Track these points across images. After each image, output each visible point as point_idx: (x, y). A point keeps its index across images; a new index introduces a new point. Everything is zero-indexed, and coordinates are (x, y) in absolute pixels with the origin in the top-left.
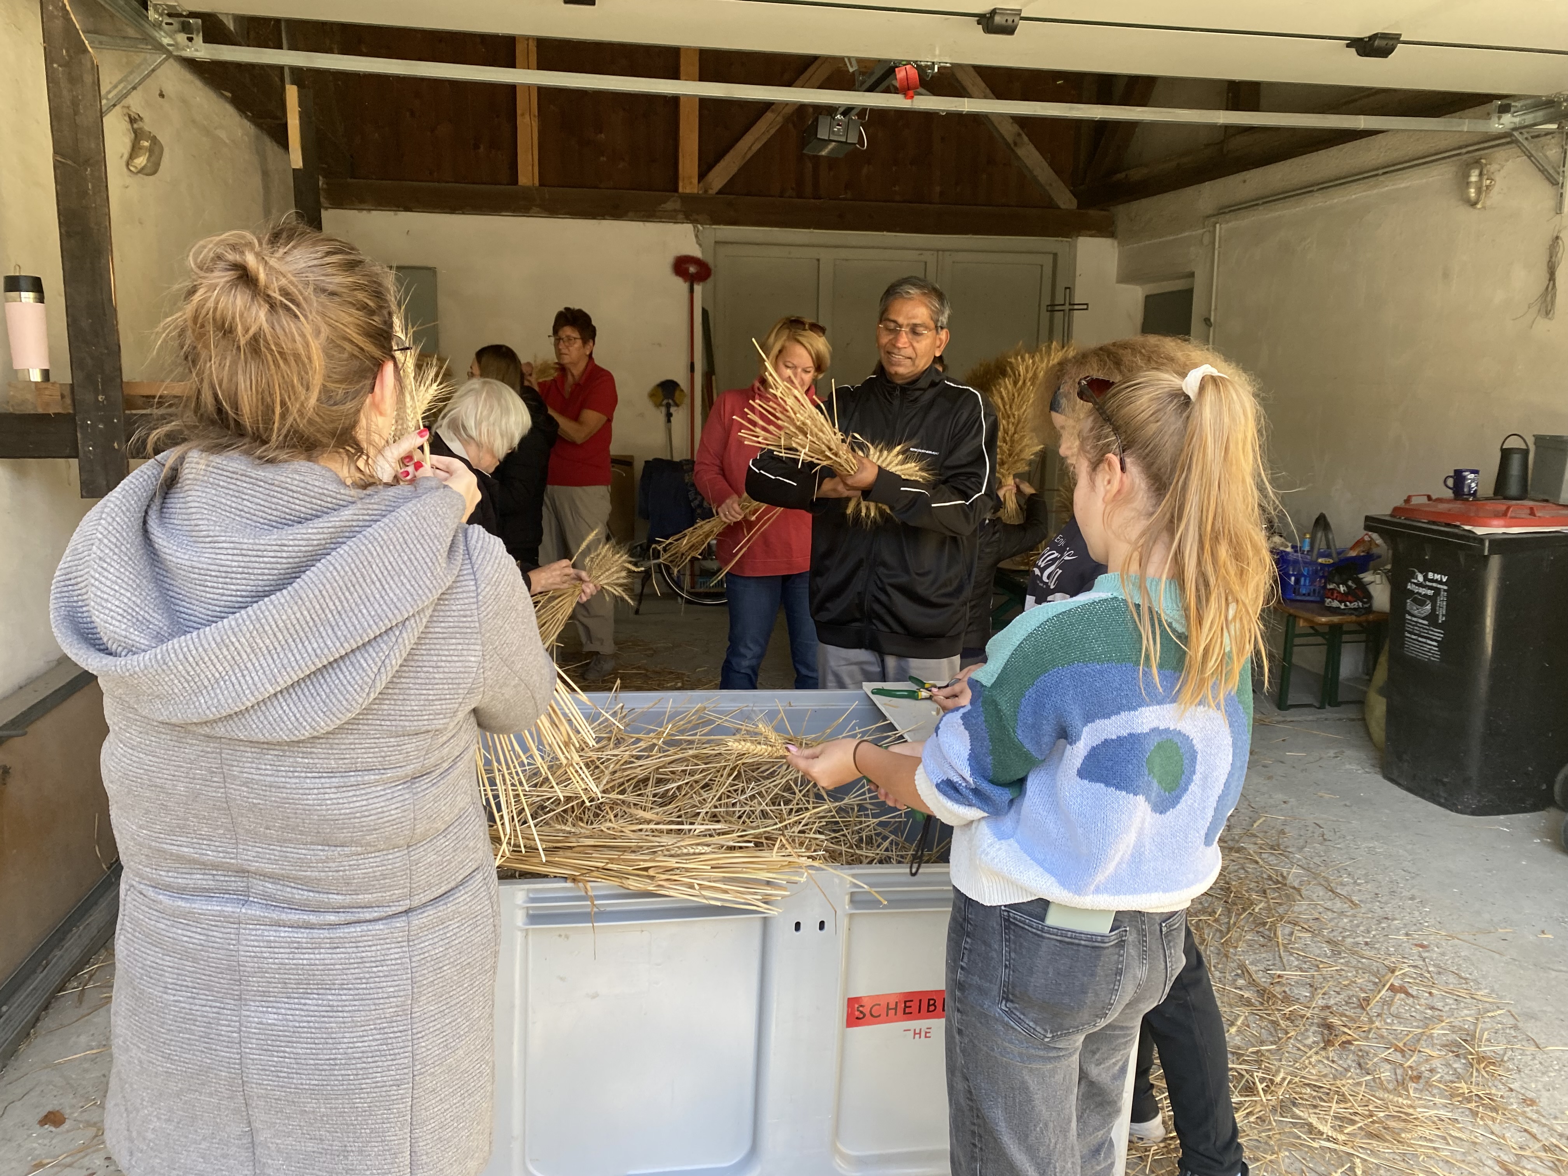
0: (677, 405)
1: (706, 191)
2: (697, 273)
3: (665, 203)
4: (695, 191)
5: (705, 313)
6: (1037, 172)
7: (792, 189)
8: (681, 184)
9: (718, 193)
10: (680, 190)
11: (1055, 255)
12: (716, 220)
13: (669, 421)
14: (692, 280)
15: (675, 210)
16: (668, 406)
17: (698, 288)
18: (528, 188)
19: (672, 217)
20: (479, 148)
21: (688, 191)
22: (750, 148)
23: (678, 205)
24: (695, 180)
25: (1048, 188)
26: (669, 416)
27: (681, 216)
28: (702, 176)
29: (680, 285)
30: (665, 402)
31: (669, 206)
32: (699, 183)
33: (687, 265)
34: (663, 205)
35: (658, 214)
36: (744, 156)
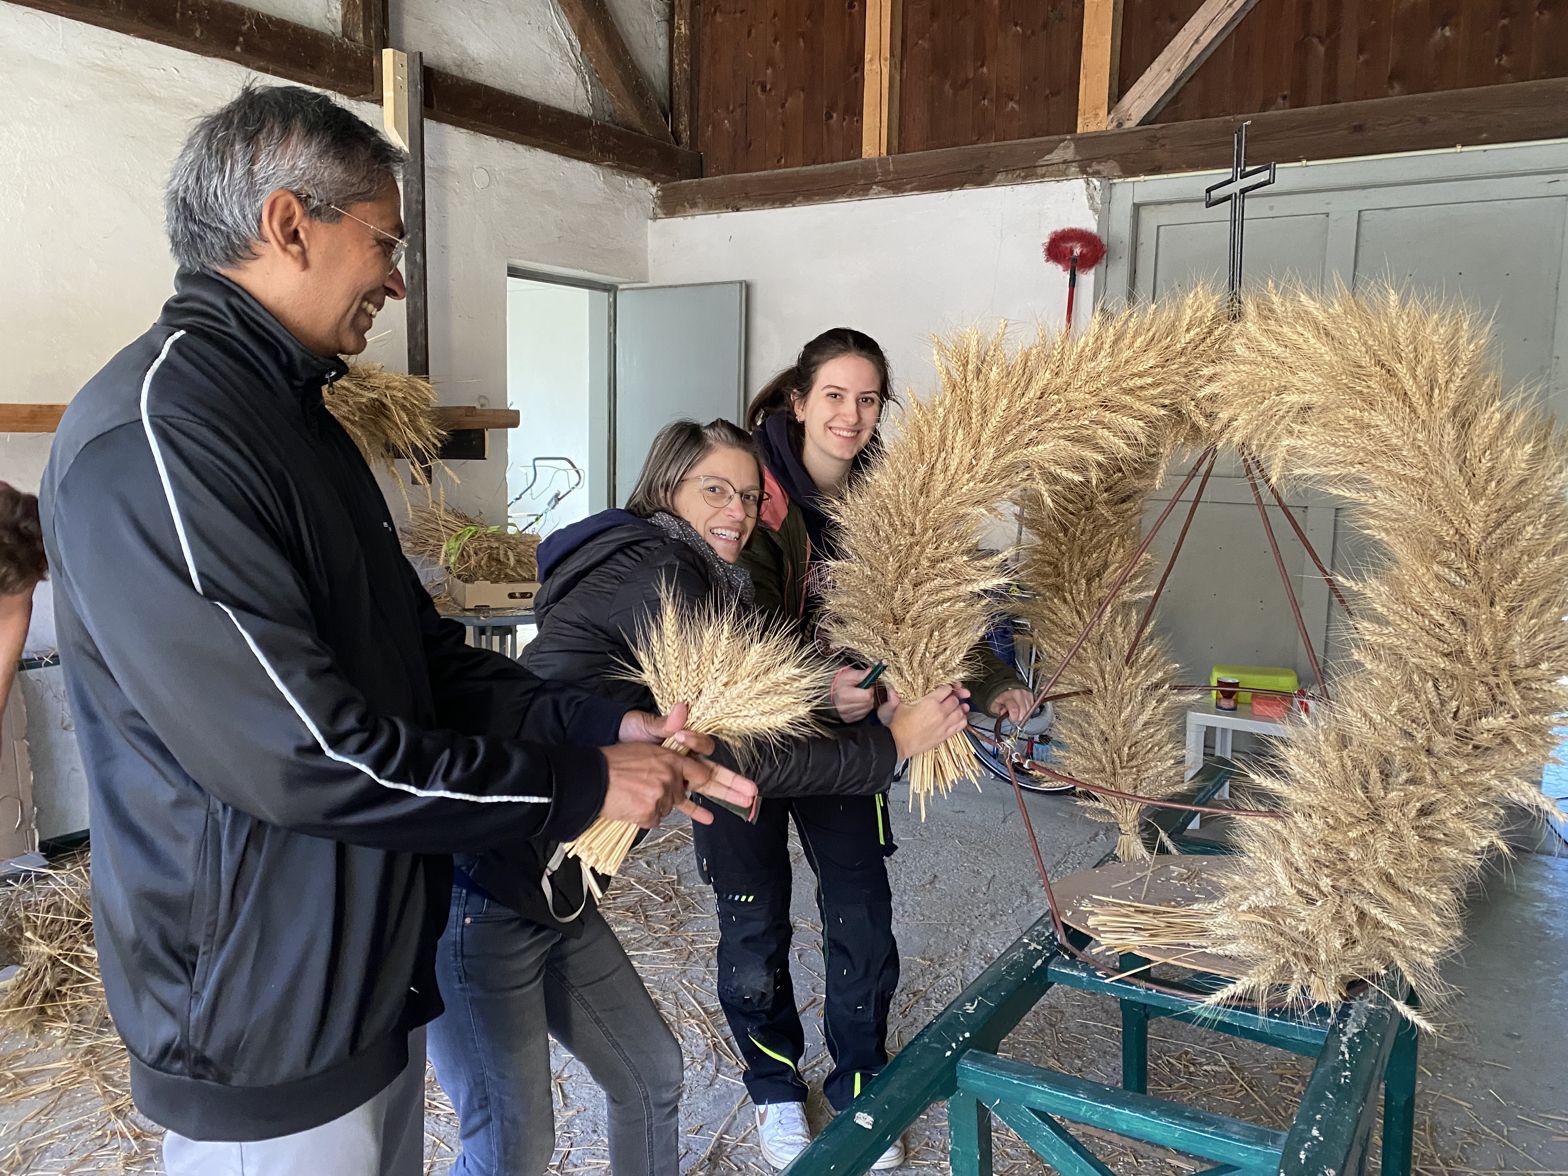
1: (1120, 125)
2: (1085, 255)
3: (1050, 152)
4: (1104, 127)
7: (1284, 98)
8: (1080, 120)
9: (1139, 125)
10: (1079, 130)
12: (1129, 170)
14: (1075, 266)
15: (1065, 162)
17: (1087, 279)
18: (871, 161)
19: (1060, 172)
20: (831, 117)
21: (1093, 128)
22: (1197, 41)
23: (1071, 153)
24: (1103, 110)
27: (1073, 169)
29: (1060, 274)
31: (1055, 156)
32: (1109, 113)
33: (1069, 245)
34: (1047, 157)
35: (1039, 171)
36: (1186, 57)
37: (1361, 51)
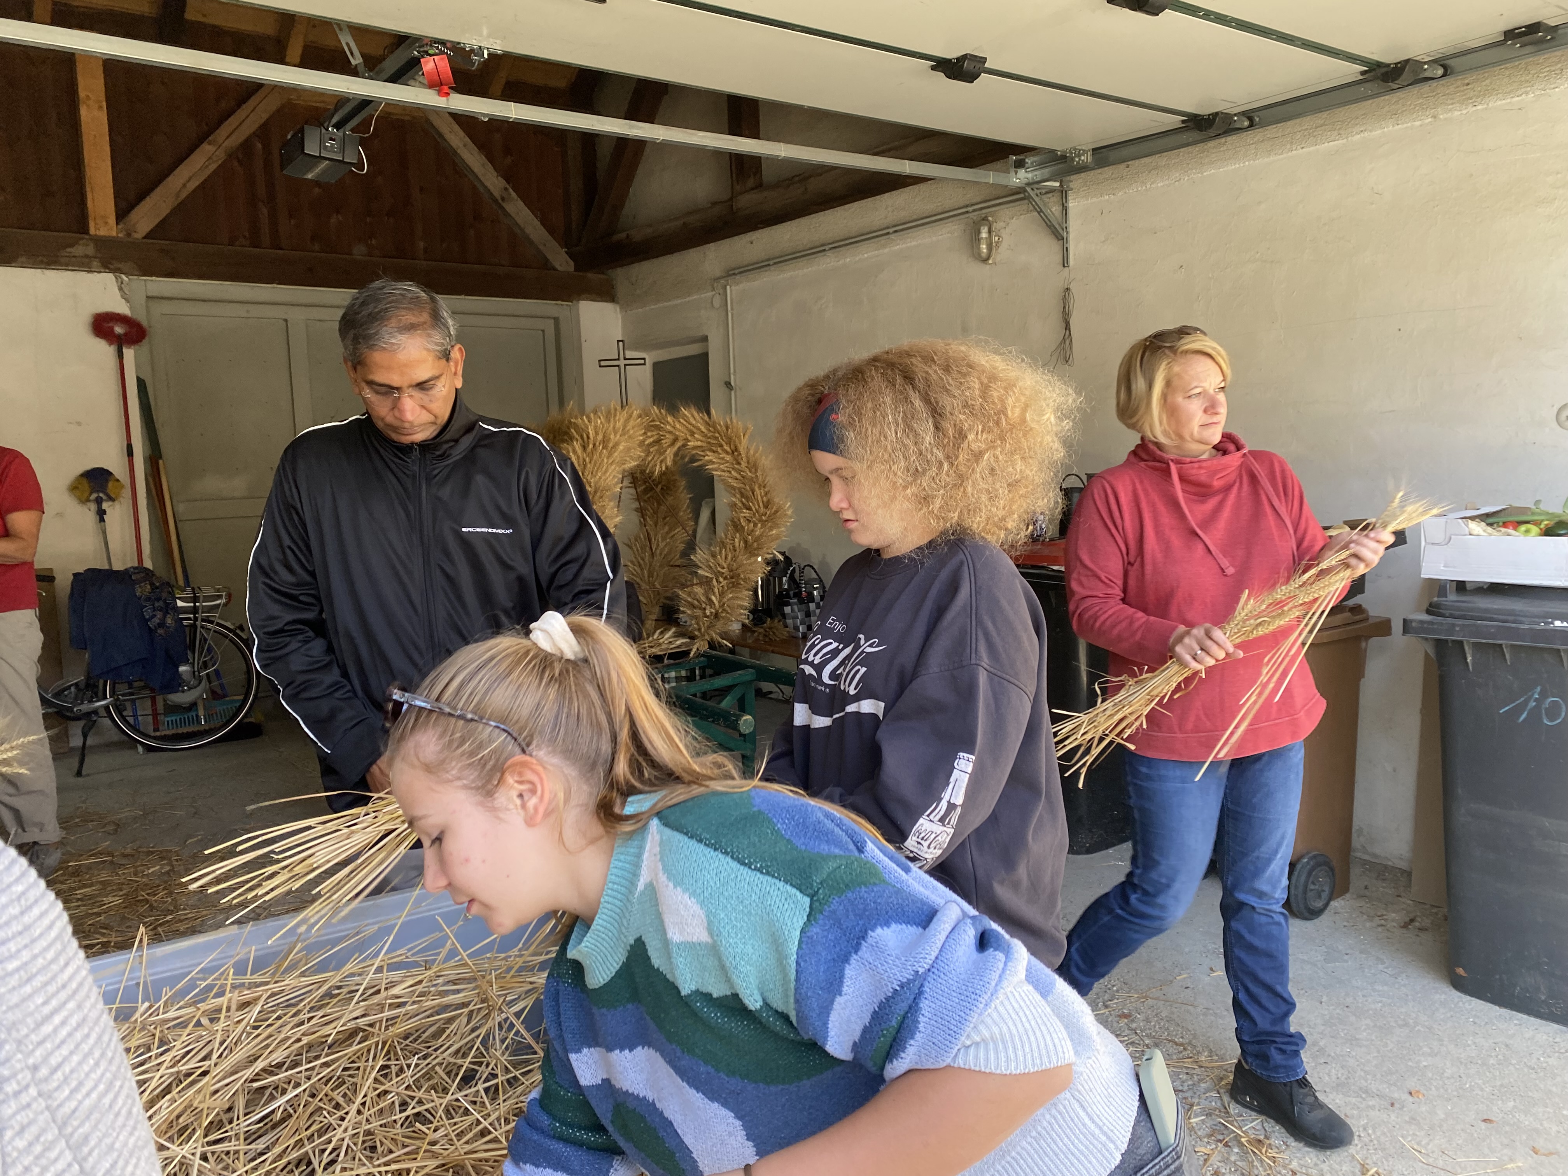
0: (111, 499)
1: (129, 235)
2: (126, 334)
3: (72, 246)
4: (114, 234)
5: (141, 384)
6: (529, 230)
7: (245, 237)
8: (92, 225)
9: (146, 237)
10: (92, 231)
11: (556, 320)
12: (147, 270)
13: (102, 520)
14: (120, 343)
15: (87, 256)
16: (99, 501)
17: (129, 353)
19: (83, 264)
21: (103, 232)
22: (184, 185)
23: (90, 250)
24: (112, 220)
25: (541, 247)
26: (101, 514)
27: (96, 263)
28: (122, 214)
29: (104, 350)
30: (94, 496)
31: (78, 250)
32: (117, 224)
33: (111, 324)
34: (68, 250)
35: (63, 260)
36: (178, 195)
37: (291, 216)
